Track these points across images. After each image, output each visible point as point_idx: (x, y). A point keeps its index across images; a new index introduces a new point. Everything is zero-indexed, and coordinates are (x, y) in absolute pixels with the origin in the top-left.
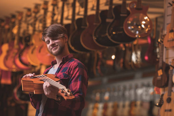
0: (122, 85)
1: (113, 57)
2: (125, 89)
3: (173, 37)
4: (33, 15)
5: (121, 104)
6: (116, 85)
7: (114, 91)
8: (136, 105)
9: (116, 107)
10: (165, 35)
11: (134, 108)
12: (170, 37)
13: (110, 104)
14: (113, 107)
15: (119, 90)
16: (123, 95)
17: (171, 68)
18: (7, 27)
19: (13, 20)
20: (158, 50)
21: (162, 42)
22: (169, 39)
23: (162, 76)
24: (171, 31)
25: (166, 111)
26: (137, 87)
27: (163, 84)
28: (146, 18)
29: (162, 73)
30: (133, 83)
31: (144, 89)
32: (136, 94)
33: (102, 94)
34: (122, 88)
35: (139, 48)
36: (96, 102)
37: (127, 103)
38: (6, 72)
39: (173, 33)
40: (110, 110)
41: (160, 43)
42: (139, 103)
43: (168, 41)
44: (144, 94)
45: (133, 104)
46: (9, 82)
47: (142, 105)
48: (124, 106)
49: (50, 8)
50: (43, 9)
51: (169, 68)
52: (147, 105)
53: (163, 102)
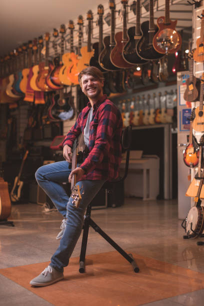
0: (146, 93)
1: (138, 69)
2: (149, 97)
3: (203, 51)
4: (60, 35)
5: (146, 112)
6: (141, 94)
7: (139, 100)
8: (160, 112)
9: (141, 115)
10: (195, 49)
11: (159, 115)
12: (200, 52)
13: (136, 113)
14: (138, 115)
15: (144, 99)
16: (148, 103)
17: (202, 83)
18: (35, 48)
19: (41, 41)
20: (184, 63)
21: (192, 57)
22: (199, 54)
23: (193, 90)
24: (201, 45)
25: (198, 124)
26: (160, 95)
27: (194, 99)
28: (174, 32)
29: (192, 88)
30: (157, 91)
31: (168, 96)
32: (160, 102)
33: (128, 103)
34: (146, 96)
35: (165, 61)
36: (123, 111)
37: (152, 111)
38: (39, 92)
39: (203, 47)
40: (136, 118)
41: (190, 58)
42: (163, 110)
43: (198, 55)
44: (168, 101)
45: (157, 111)
46: (43, 102)
47: (166, 112)
48: (149, 114)
49: (77, 27)
50: (69, 28)
51: (200, 82)
52: (171, 112)
53: (195, 116)
